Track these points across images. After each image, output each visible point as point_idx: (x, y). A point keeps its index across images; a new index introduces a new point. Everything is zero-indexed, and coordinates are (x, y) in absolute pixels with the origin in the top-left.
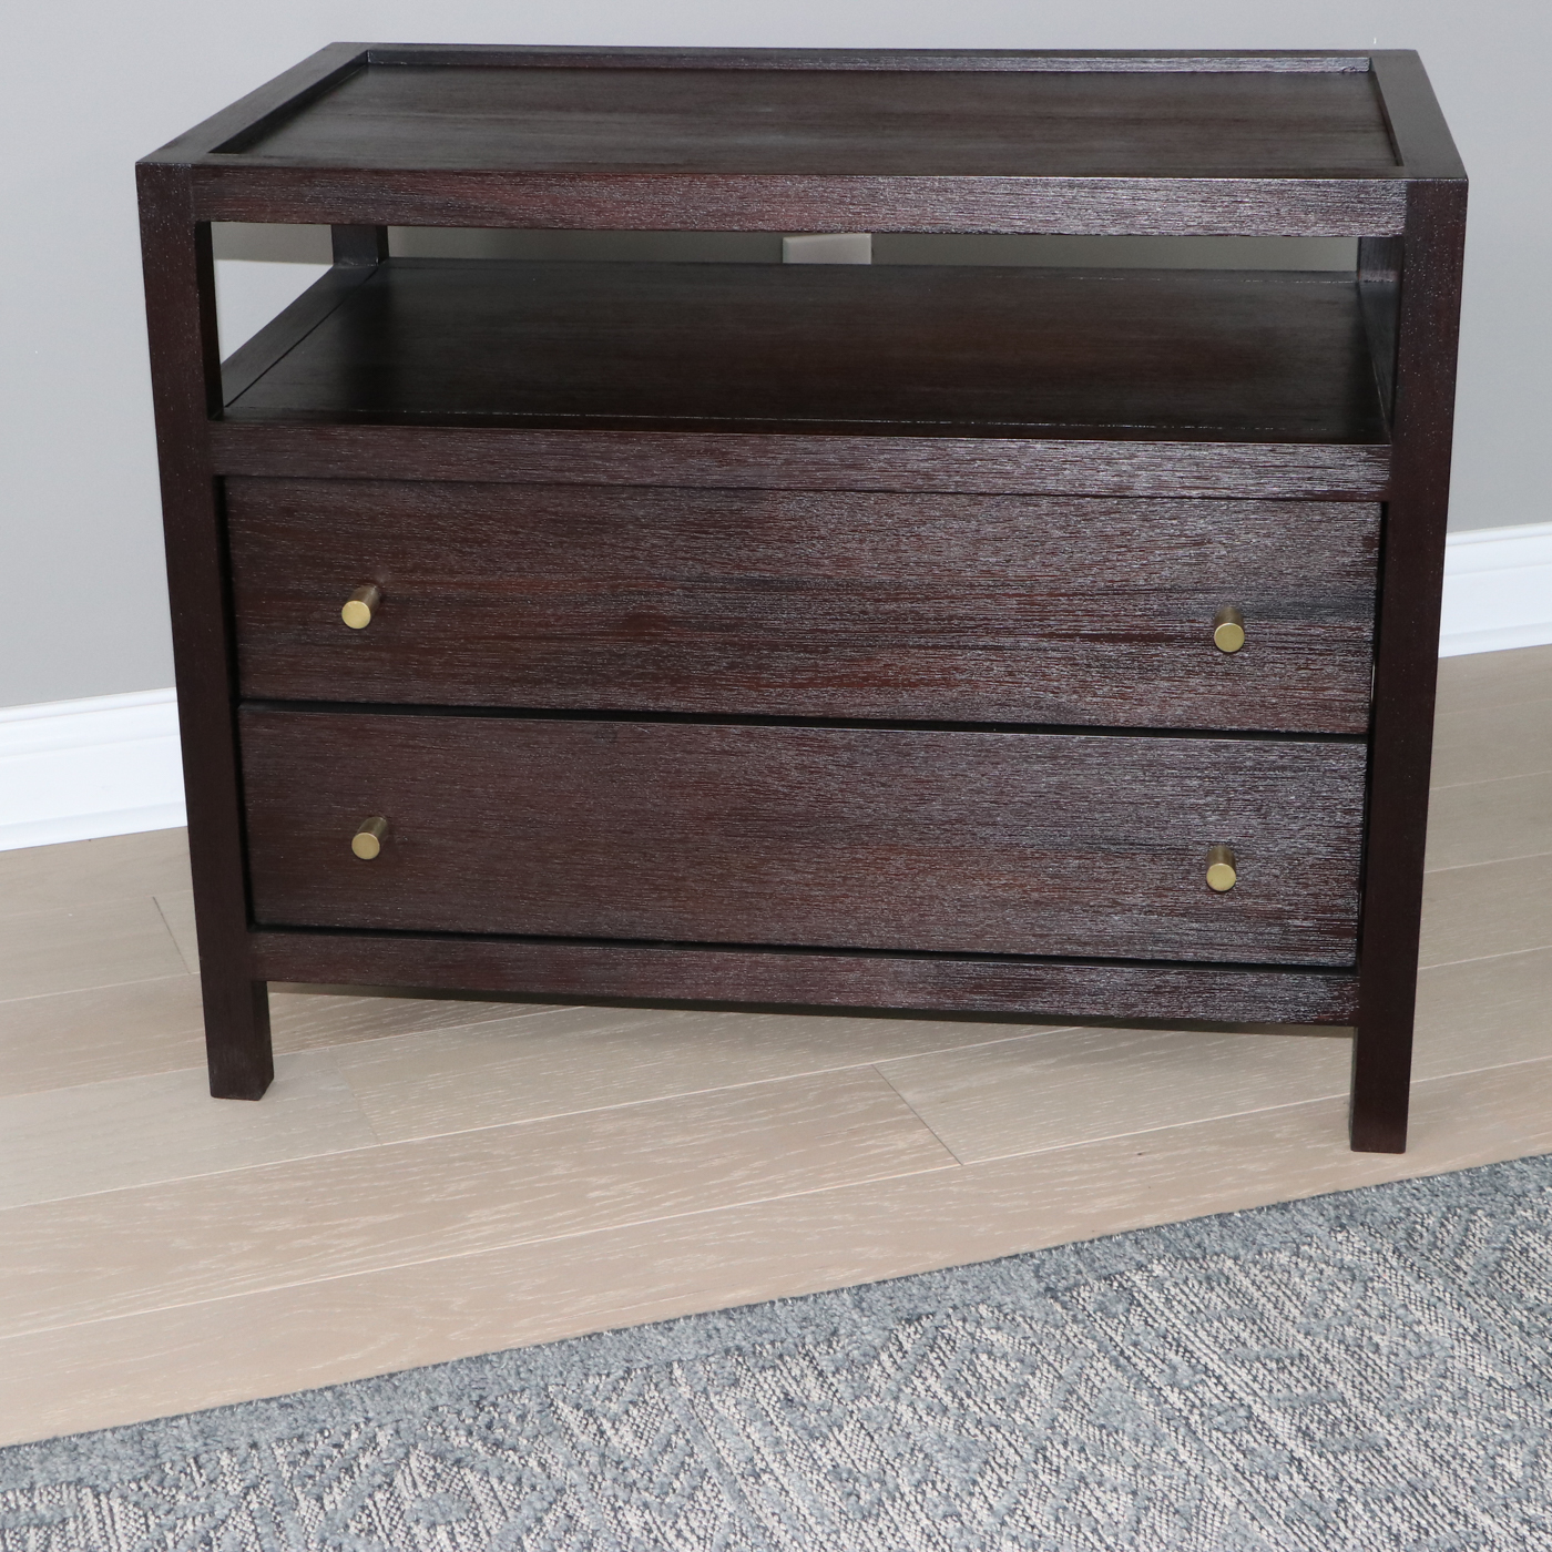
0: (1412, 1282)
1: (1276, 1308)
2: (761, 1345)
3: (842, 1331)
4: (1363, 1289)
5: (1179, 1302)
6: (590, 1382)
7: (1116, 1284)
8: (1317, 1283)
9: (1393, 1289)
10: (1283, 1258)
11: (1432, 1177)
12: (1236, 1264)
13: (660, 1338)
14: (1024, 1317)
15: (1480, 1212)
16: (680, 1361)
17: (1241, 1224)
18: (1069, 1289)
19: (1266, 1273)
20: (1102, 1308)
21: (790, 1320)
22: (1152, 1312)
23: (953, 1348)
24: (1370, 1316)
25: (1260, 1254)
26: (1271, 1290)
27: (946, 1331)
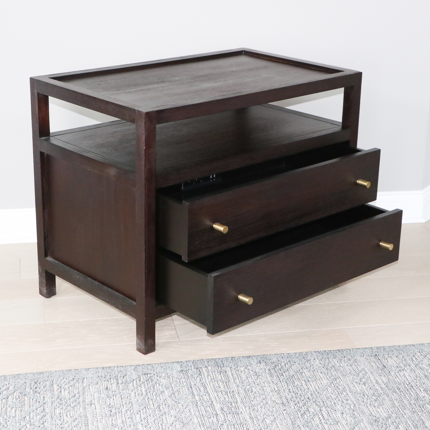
0: (268, 377)
1: (234, 380)
2: (107, 376)
3: (128, 375)
4: (257, 378)
5: (210, 376)
6: (64, 380)
7: (198, 370)
8: (247, 375)
9: (264, 378)
10: (242, 369)
11: (290, 354)
12: (230, 369)
13: (85, 372)
14: (172, 377)
15: (296, 363)
17: (236, 360)
18: (186, 371)
19: (236, 372)
20: (192, 376)
21: (117, 371)
22: (203, 377)
23: (152, 382)
24: (255, 384)
25: (237, 367)
26: (235, 376)
27: (152, 378)
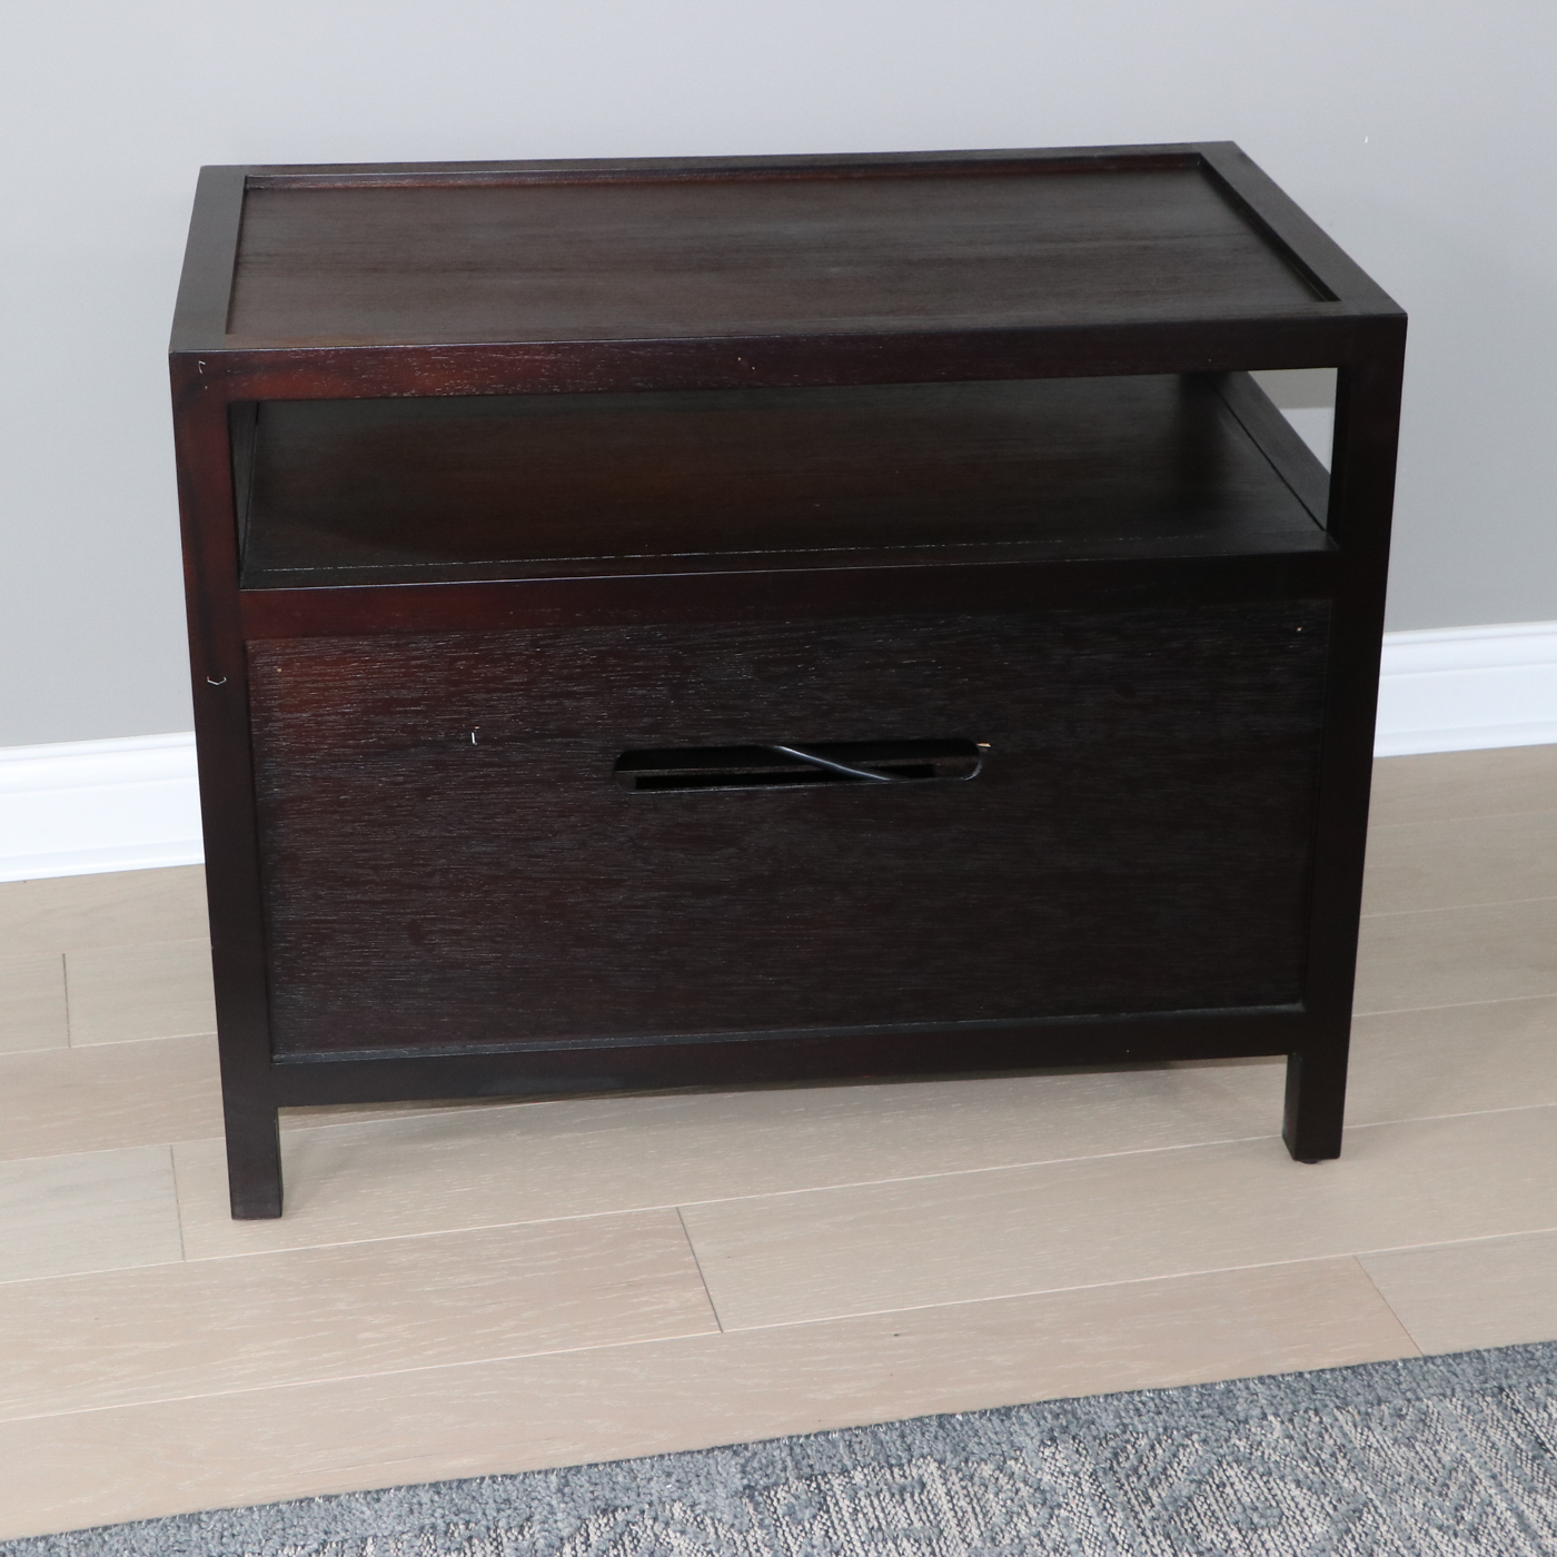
0: (1095, 1515)
1: (958, 1525)
2: (456, 1525)
3: (537, 1517)
4: (1047, 1516)
5: (865, 1515)
6: (285, 1552)
7: (814, 1485)
8: (1009, 1502)
9: (1076, 1519)
10: (987, 1470)
11: (1164, 1390)
12: (939, 1468)
13: (365, 1509)
14: (712, 1519)
15: (1195, 1437)
16: (375, 1536)
17: (958, 1427)
18: (767, 1488)
19: (963, 1483)
20: (791, 1512)
21: (491, 1501)
22: (836, 1522)
23: (635, 1547)
24: (1044, 1548)
25: (966, 1461)
26: (963, 1503)
27: (635, 1528)
